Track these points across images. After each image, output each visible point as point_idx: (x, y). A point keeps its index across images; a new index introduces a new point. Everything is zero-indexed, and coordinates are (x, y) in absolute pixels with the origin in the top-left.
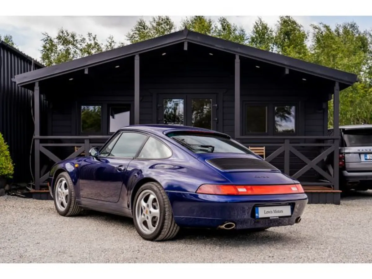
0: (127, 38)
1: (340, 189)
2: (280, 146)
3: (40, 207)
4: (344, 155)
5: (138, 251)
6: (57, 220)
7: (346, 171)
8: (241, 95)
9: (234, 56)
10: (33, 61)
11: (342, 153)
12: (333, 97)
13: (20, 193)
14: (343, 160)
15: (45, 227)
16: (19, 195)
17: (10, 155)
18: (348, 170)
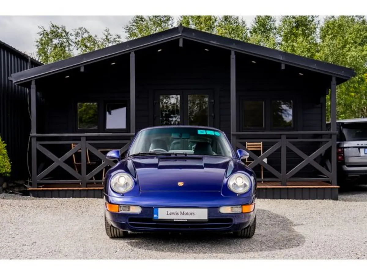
0: (126, 31)
1: (337, 185)
2: (277, 142)
3: (37, 205)
4: (344, 149)
5: (131, 250)
6: (54, 218)
7: (345, 166)
8: (237, 90)
9: (229, 52)
10: (29, 59)
11: (341, 148)
12: (330, 92)
13: (17, 190)
14: (342, 155)
15: (42, 226)
16: (16, 192)
17: (7, 154)
18: (347, 164)
